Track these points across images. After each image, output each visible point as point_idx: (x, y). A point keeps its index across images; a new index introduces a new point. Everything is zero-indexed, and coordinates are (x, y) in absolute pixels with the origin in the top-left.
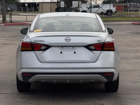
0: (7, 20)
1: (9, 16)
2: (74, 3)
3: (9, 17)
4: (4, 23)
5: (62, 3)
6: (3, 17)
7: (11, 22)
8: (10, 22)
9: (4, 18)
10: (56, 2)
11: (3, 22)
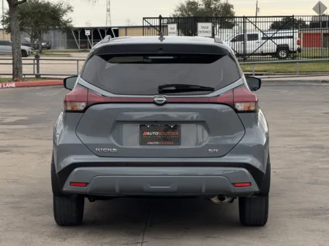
1: (32, 62)
2: (203, 27)
3: (34, 64)
4: (16, 81)
5: (171, 28)
7: (38, 76)
10: (157, 26)
11: (13, 79)
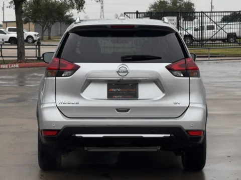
0: (26, 55)
2: (170, 20)
3: (36, 49)
4: (20, 63)
6: (17, 49)
7: (39, 59)
8: (36, 58)
9: (21, 52)
11: (18, 60)
